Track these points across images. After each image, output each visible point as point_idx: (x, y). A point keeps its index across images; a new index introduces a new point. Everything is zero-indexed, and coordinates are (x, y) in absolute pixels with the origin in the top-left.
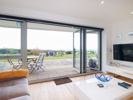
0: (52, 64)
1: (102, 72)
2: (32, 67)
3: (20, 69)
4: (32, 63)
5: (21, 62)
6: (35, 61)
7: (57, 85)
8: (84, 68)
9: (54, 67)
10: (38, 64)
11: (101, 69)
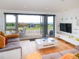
0: (31, 32)
1: (55, 37)
2: (20, 34)
3: (16, 34)
4: (20, 32)
5: (15, 31)
6: (21, 31)
7: (30, 41)
8: (45, 35)
9: (31, 34)
10: (23, 33)
11: (54, 36)
